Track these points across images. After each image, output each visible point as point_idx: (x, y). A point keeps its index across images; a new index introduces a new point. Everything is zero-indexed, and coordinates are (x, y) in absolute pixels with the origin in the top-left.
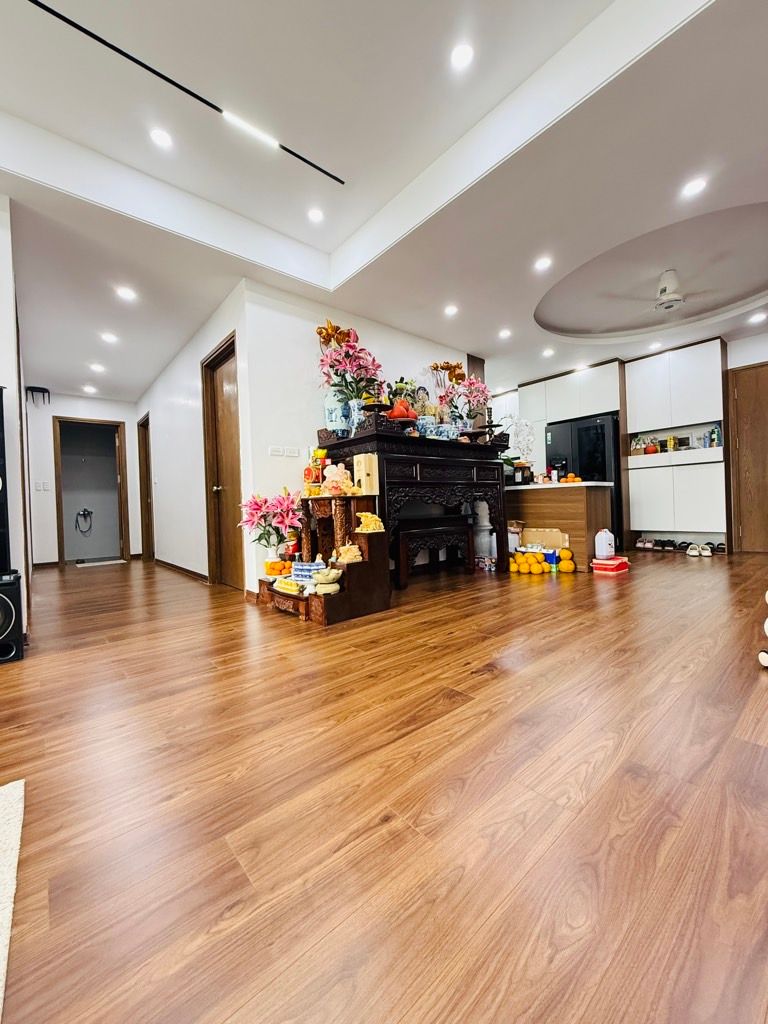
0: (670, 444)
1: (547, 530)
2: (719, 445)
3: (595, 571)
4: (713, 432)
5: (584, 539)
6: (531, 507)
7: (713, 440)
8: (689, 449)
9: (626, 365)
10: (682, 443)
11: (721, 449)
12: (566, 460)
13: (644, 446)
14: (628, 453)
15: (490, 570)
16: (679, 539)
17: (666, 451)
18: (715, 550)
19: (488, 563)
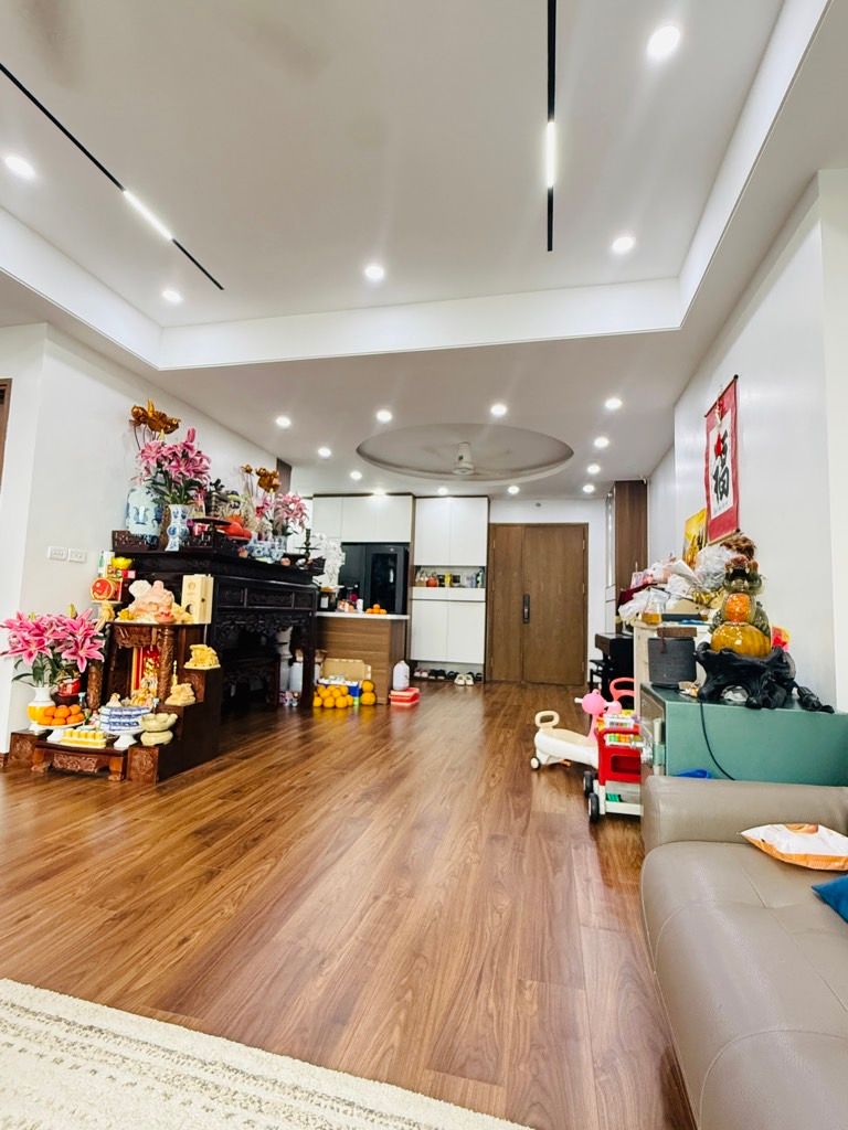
0: (447, 580)
1: (351, 661)
2: (482, 587)
3: (392, 703)
4: (478, 575)
5: (384, 671)
6: (334, 636)
7: (478, 582)
8: (460, 586)
9: (418, 500)
10: (455, 580)
11: (484, 590)
12: (358, 584)
13: (427, 579)
14: (414, 584)
15: (291, 706)
16: (448, 669)
17: (443, 586)
18: (476, 679)
19: (289, 699)
